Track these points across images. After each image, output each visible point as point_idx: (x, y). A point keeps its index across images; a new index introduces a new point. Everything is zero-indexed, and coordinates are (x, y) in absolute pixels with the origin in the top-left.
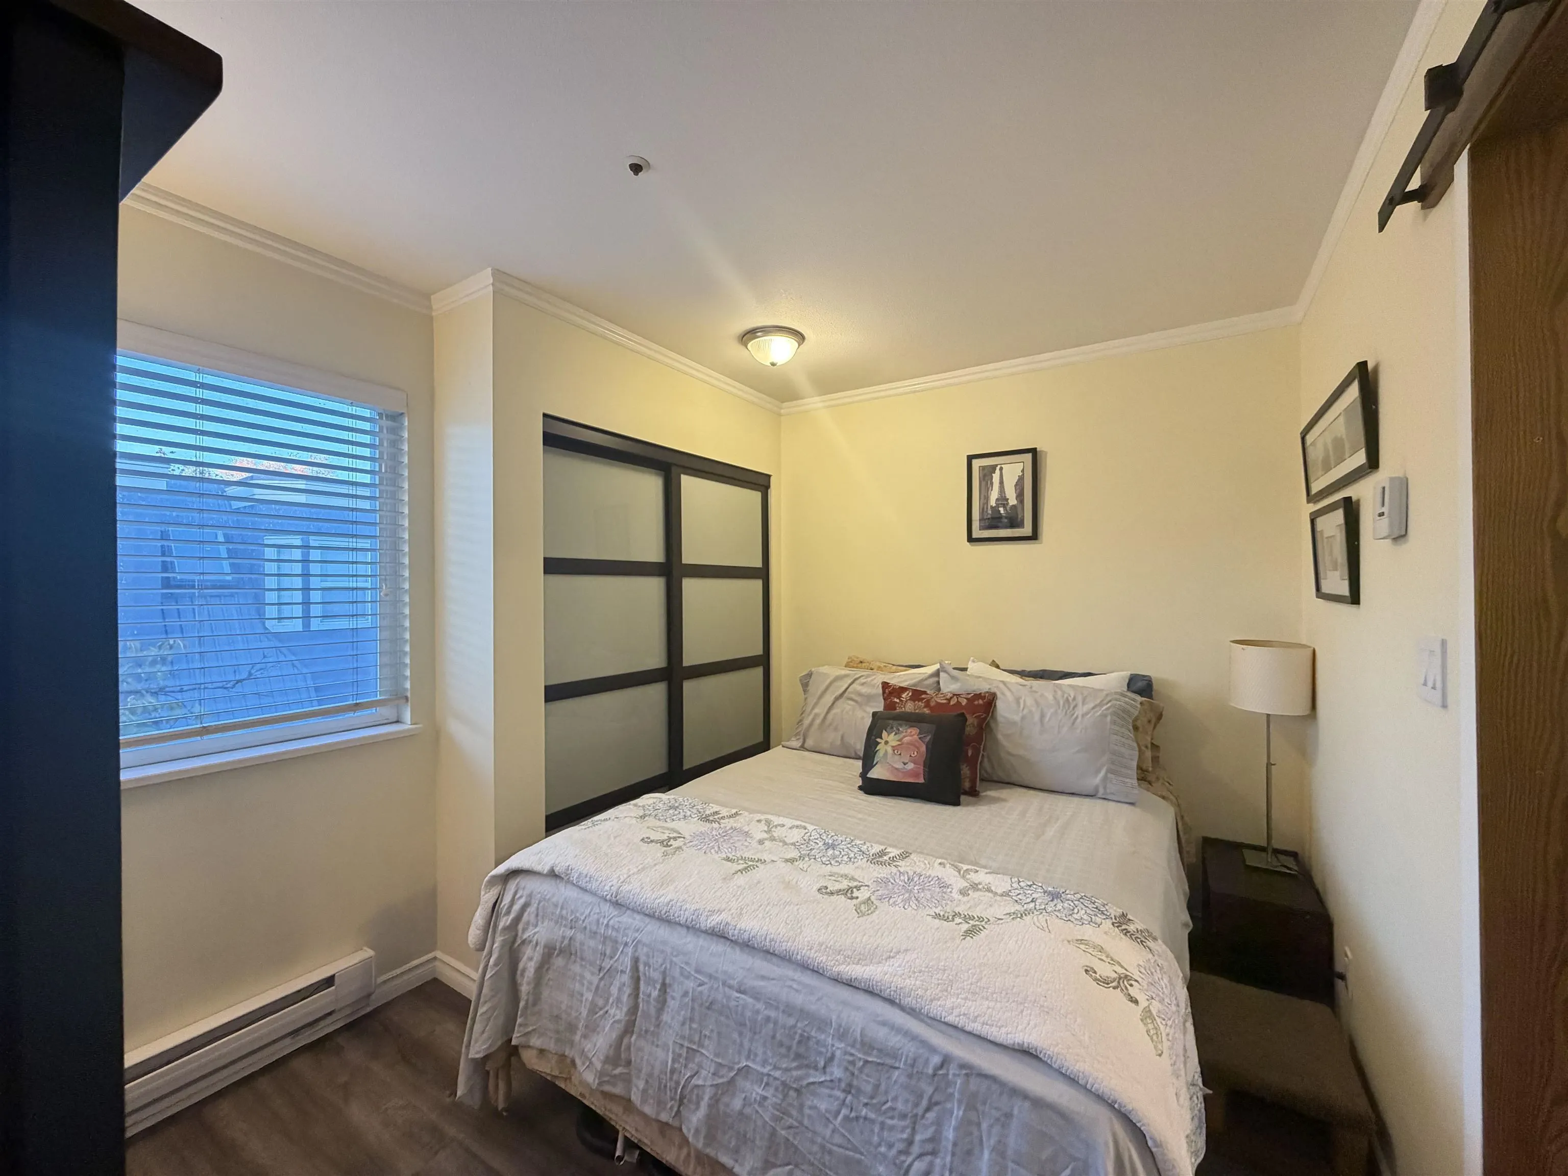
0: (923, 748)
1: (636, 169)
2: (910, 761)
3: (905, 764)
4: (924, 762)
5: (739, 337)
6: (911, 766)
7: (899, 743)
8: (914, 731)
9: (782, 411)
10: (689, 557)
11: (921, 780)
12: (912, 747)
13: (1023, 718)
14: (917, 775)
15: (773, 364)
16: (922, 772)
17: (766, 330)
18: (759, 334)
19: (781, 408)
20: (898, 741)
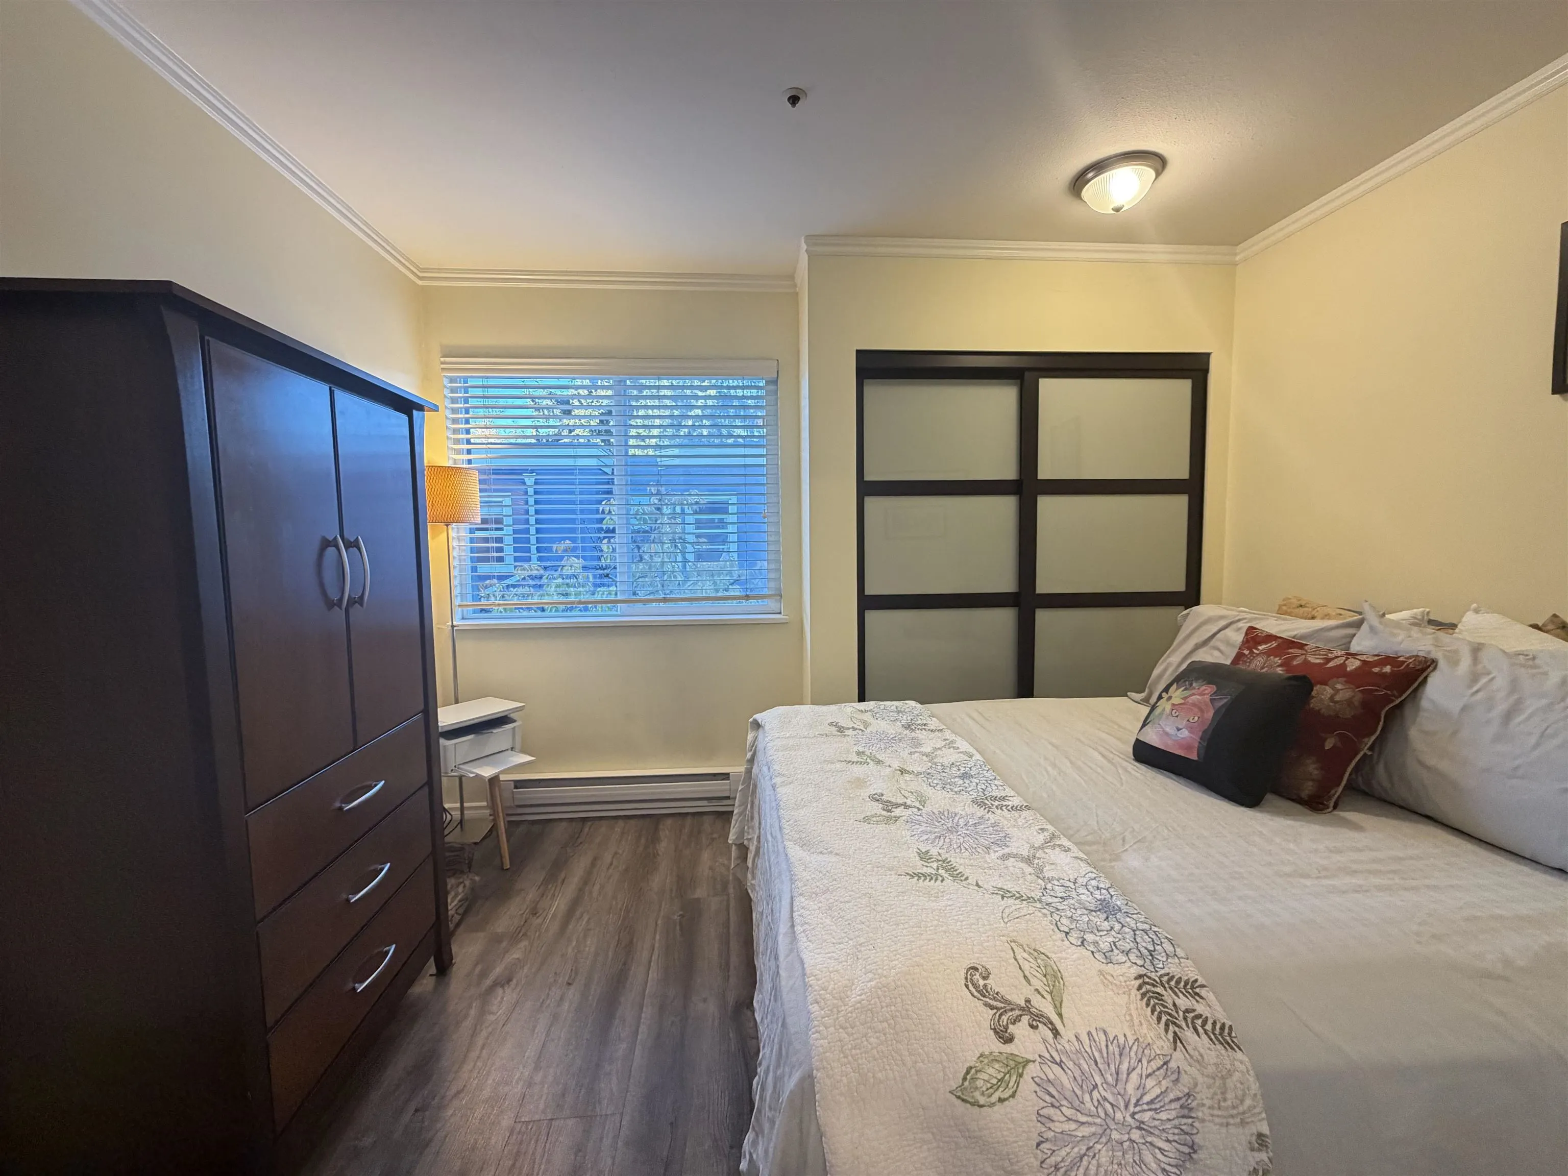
0: (1210, 714)
1: (794, 100)
2: (1187, 727)
3: (1179, 729)
4: (1204, 732)
5: (1069, 189)
6: (1185, 733)
7: (1183, 701)
8: (1209, 689)
9: (1238, 258)
10: (1046, 471)
11: (1194, 756)
12: (1196, 710)
13: (1464, 709)
14: (1189, 748)
15: (1117, 210)
16: (1196, 745)
17: (1099, 167)
18: (1090, 175)
19: (1236, 254)
20: (1182, 699)
